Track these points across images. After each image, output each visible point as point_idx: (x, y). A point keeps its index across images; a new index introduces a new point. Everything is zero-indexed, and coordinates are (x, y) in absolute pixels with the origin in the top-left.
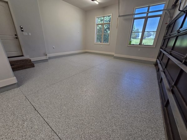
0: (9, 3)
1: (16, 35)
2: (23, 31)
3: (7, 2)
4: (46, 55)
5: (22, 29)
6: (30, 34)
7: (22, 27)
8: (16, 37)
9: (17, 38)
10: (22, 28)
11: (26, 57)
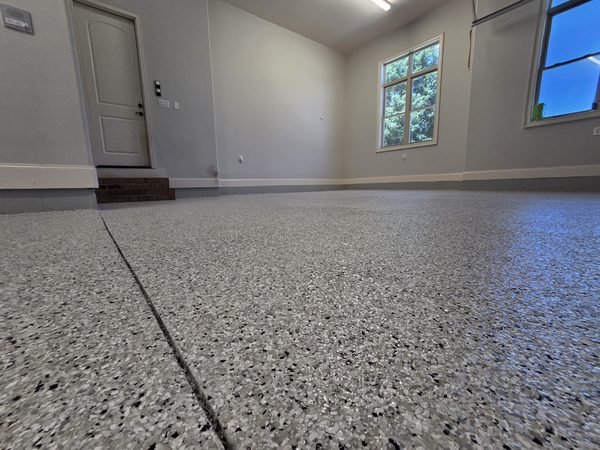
0: (137, 21)
1: (140, 106)
2: (159, 94)
3: (132, 21)
4: (215, 174)
5: (159, 90)
6: (177, 106)
7: (158, 83)
8: (141, 110)
9: (141, 114)
10: (158, 87)
11: (158, 172)
